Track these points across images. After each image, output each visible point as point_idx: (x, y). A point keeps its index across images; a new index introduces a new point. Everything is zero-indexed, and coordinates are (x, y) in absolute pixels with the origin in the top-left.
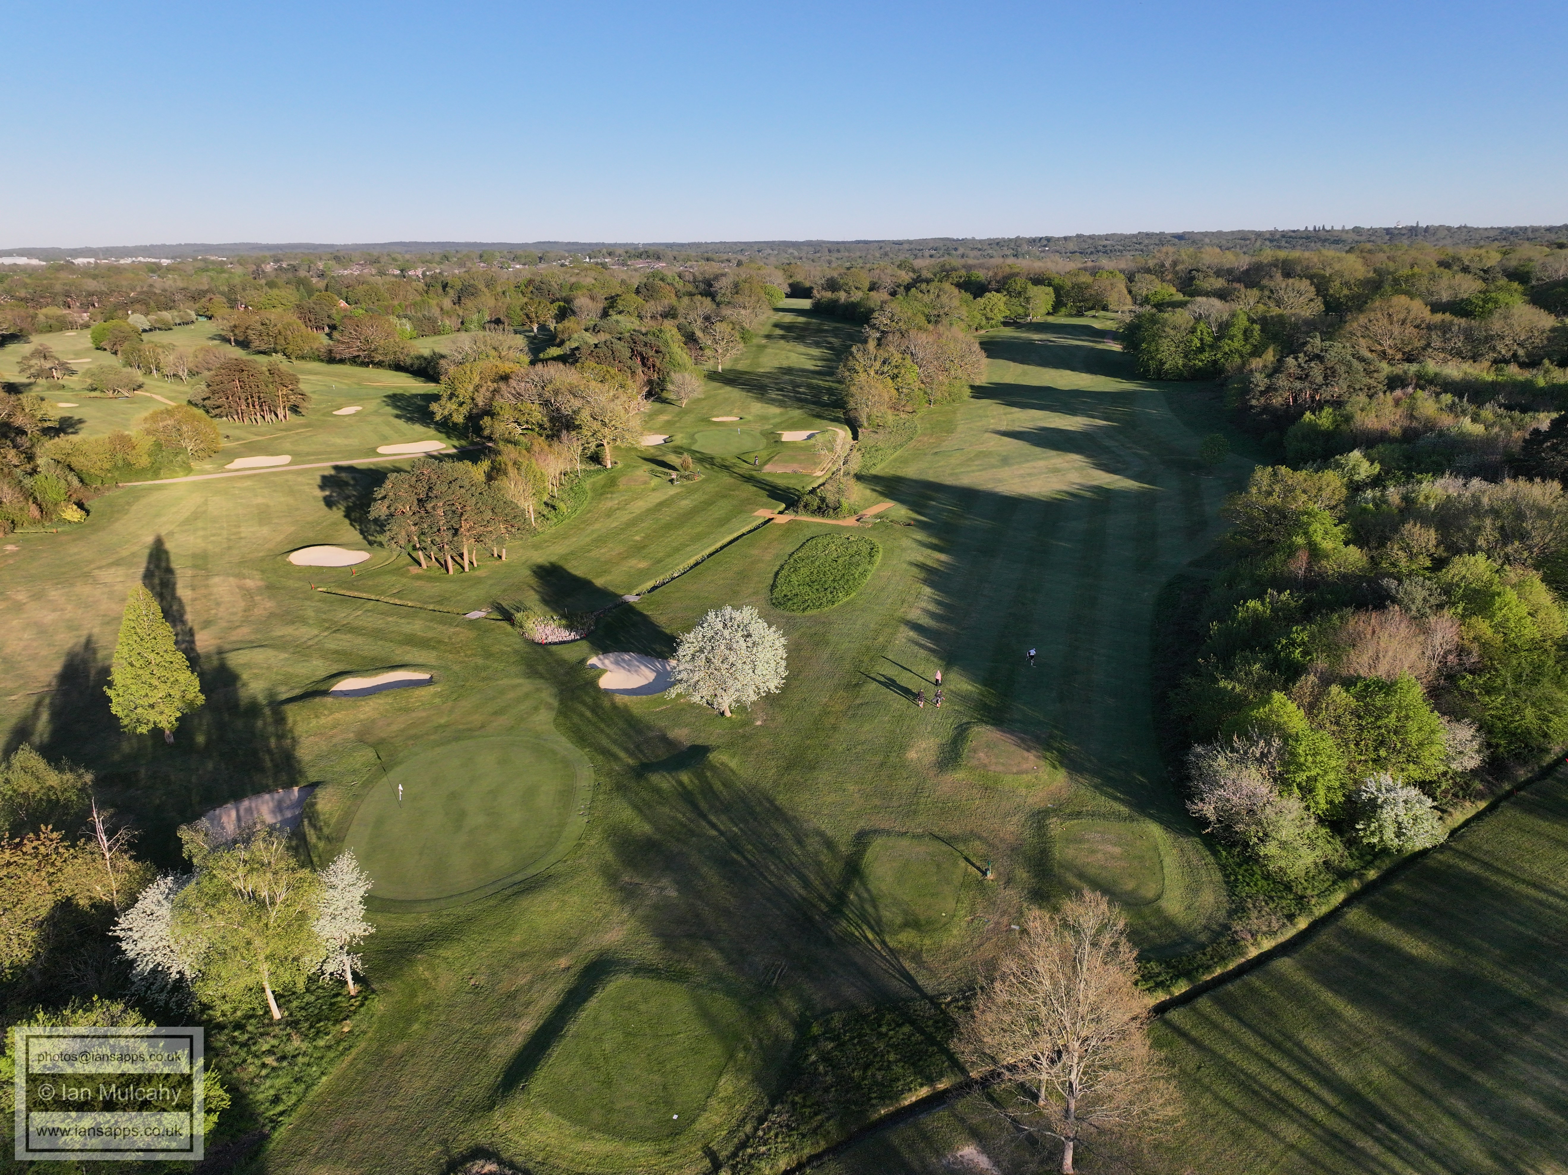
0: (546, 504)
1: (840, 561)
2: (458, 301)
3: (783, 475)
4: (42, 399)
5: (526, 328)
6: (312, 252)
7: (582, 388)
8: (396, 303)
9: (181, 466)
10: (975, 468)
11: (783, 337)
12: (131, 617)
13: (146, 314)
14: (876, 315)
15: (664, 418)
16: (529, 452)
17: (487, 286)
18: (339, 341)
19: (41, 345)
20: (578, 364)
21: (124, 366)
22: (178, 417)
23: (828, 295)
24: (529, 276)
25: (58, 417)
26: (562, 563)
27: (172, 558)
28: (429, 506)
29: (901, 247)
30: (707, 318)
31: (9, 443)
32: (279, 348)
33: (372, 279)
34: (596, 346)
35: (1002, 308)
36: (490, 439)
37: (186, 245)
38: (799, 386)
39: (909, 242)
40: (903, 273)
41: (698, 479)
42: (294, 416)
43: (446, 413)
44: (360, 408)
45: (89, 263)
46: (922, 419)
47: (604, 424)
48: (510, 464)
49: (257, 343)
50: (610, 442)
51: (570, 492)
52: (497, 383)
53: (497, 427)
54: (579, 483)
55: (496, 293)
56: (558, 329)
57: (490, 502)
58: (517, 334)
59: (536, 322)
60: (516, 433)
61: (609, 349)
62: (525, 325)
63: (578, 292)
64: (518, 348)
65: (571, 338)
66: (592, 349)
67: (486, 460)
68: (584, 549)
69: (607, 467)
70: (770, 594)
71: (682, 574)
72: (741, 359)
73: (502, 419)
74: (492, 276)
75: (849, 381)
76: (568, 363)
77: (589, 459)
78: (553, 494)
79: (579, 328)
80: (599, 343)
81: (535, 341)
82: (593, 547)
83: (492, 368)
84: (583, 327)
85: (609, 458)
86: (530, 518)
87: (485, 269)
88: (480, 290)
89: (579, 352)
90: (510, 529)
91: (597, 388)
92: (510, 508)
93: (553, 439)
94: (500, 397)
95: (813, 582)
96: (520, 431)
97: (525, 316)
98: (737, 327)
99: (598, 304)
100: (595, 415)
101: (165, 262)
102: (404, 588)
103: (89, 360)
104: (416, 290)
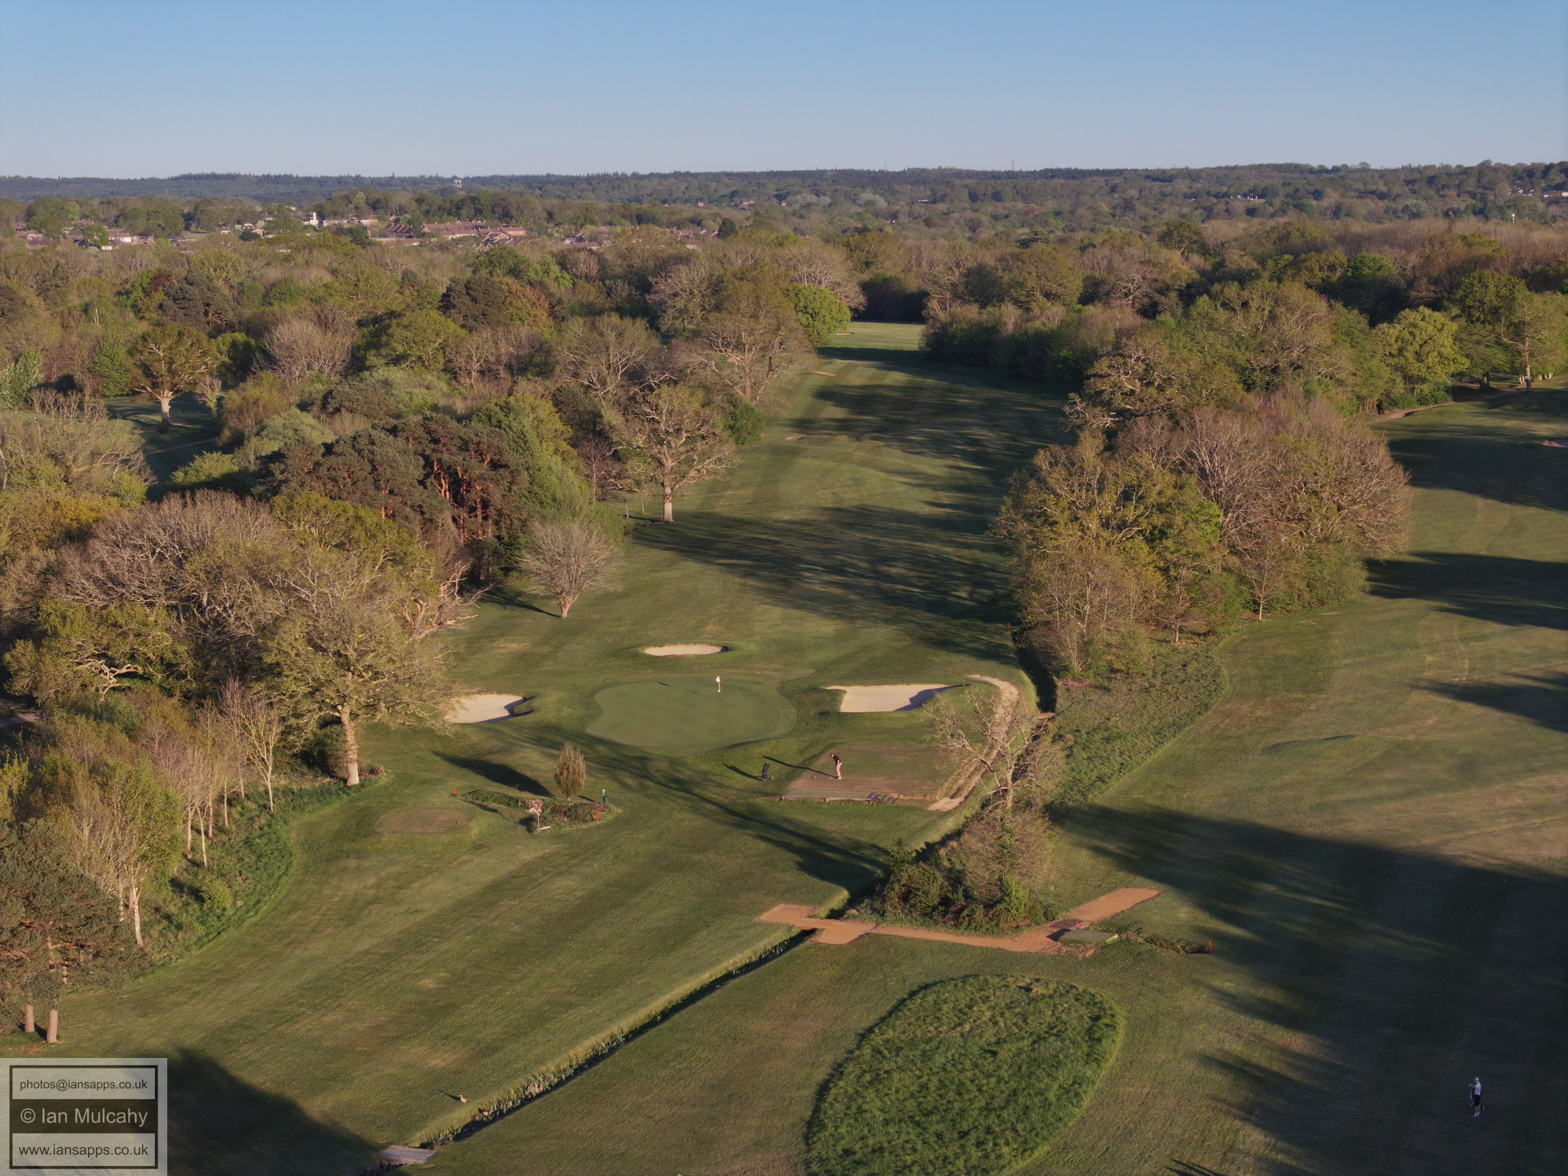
0: (176, 884)
1: (1004, 1053)
3: (845, 809)
5: (141, 401)
7: (286, 563)
10: (1383, 789)
11: (843, 426)
14: (1102, 366)
15: (511, 646)
16: (133, 738)
17: (42, 292)
20: (278, 500)
23: (971, 312)
24: (156, 265)
26: (214, 1051)
29: (1167, 188)
30: (635, 375)
34: (329, 449)
35: (1447, 351)
36: (29, 702)
38: (887, 560)
40: (1176, 256)
41: (603, 817)
46: (1234, 651)
47: (344, 664)
48: (81, 773)
50: (360, 712)
51: (245, 852)
52: (56, 549)
53: (51, 669)
54: (270, 826)
55: (66, 311)
56: (229, 405)
57: (23, 877)
58: (115, 417)
59: (169, 385)
60: (101, 686)
61: (363, 457)
62: (139, 393)
63: (284, 306)
64: (117, 456)
65: (261, 429)
66: (318, 457)
67: (16, 761)
68: (277, 1012)
69: (349, 784)
70: (802, 1146)
71: (554, 1087)
72: (727, 486)
73: (65, 649)
74: (58, 265)
75: (1030, 547)
76: (252, 495)
77: (299, 761)
78: (197, 858)
79: (285, 402)
80: (337, 442)
81: (165, 437)
82: (303, 1009)
83: (44, 511)
84: (295, 399)
85: (354, 757)
86: (131, 925)
87: (39, 247)
88: (24, 303)
89: (283, 466)
90: (72, 954)
91: (327, 566)
92: (76, 896)
93: (201, 705)
94: (63, 588)
95: (927, 1114)
96: (113, 682)
97: (140, 372)
98: (718, 398)
99: (338, 339)
100: (320, 638)
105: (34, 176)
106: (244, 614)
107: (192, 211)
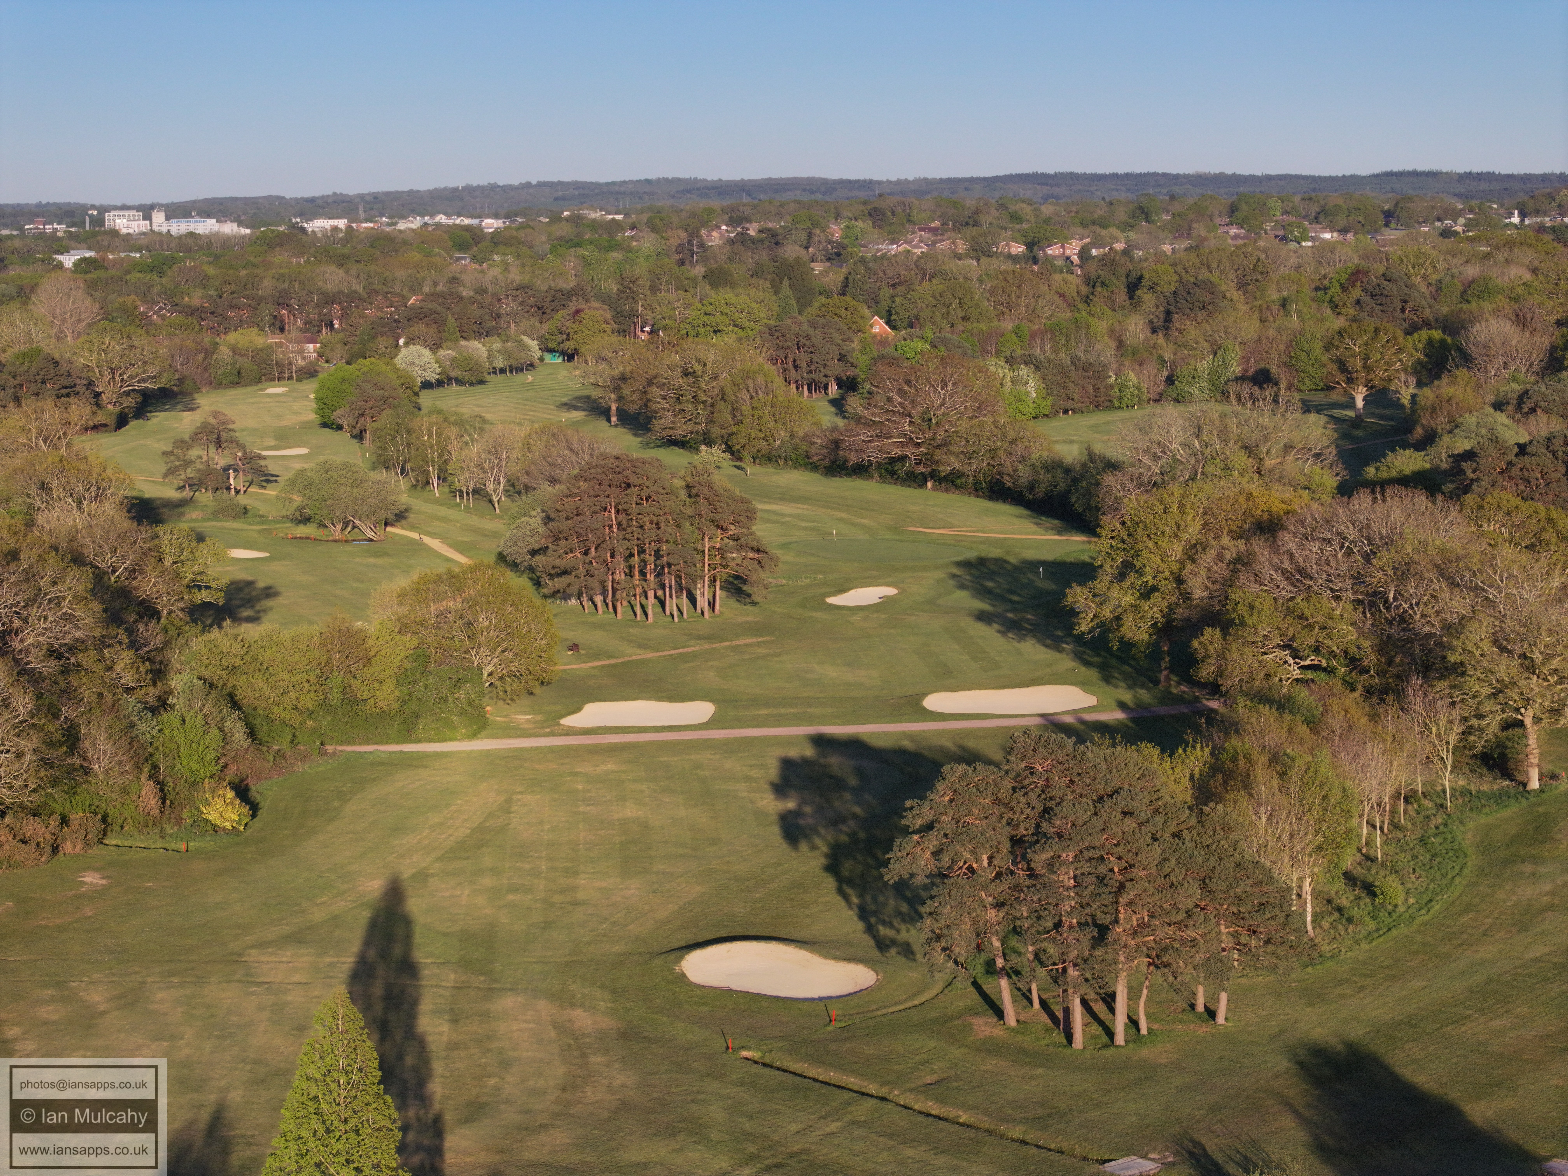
0: (1349, 877)
2: (1164, 324)
4: (201, 538)
5: (1335, 396)
7: (1475, 562)
8: (1008, 325)
9: (463, 713)
12: (312, 1071)
13: (435, 347)
16: (1315, 730)
17: (1242, 286)
18: (859, 420)
19: (215, 414)
20: (1469, 499)
21: (374, 468)
22: (470, 593)
24: (1354, 261)
25: (224, 581)
26: (1378, 1047)
27: (418, 937)
28: (1039, 859)
31: (122, 635)
32: (716, 432)
33: (954, 266)
34: (1522, 449)
36: (1214, 689)
37: (540, 185)
42: (733, 603)
43: (1107, 613)
44: (891, 591)
45: (335, 229)
47: (1529, 666)
48: (1261, 760)
49: (667, 419)
50: (1543, 716)
51: (1419, 850)
52: (1247, 539)
53: (1237, 658)
54: (1445, 825)
55: (1265, 306)
56: (1422, 401)
57: (1200, 860)
58: (1309, 411)
59: (1363, 381)
60: (1284, 677)
61: (1557, 458)
62: (1333, 388)
63: (1482, 304)
64: (1310, 449)
65: (1454, 426)
66: (1511, 457)
67: (1199, 746)
68: (1444, 1012)
69: (1529, 788)
73: (1250, 638)
74: (1258, 260)
76: (1443, 493)
77: (1479, 762)
78: (1371, 852)
79: (1480, 401)
80: (1531, 442)
81: (1358, 433)
82: (1470, 1012)
83: (1237, 501)
84: (1490, 398)
85: (1535, 761)
86: (1303, 915)
87: (1241, 242)
88: (1224, 297)
89: (1475, 465)
90: (1244, 939)
91: (1516, 566)
92: (1250, 882)
93: (1383, 701)
94: (1252, 578)
96: (1297, 673)
97: (1335, 367)
99: (1537, 338)
100: (1506, 640)
101: (491, 224)
102: (952, 1073)
103: (304, 451)
104: (1061, 295)
105: (1238, 173)
106: (1429, 611)
107: (1392, 208)
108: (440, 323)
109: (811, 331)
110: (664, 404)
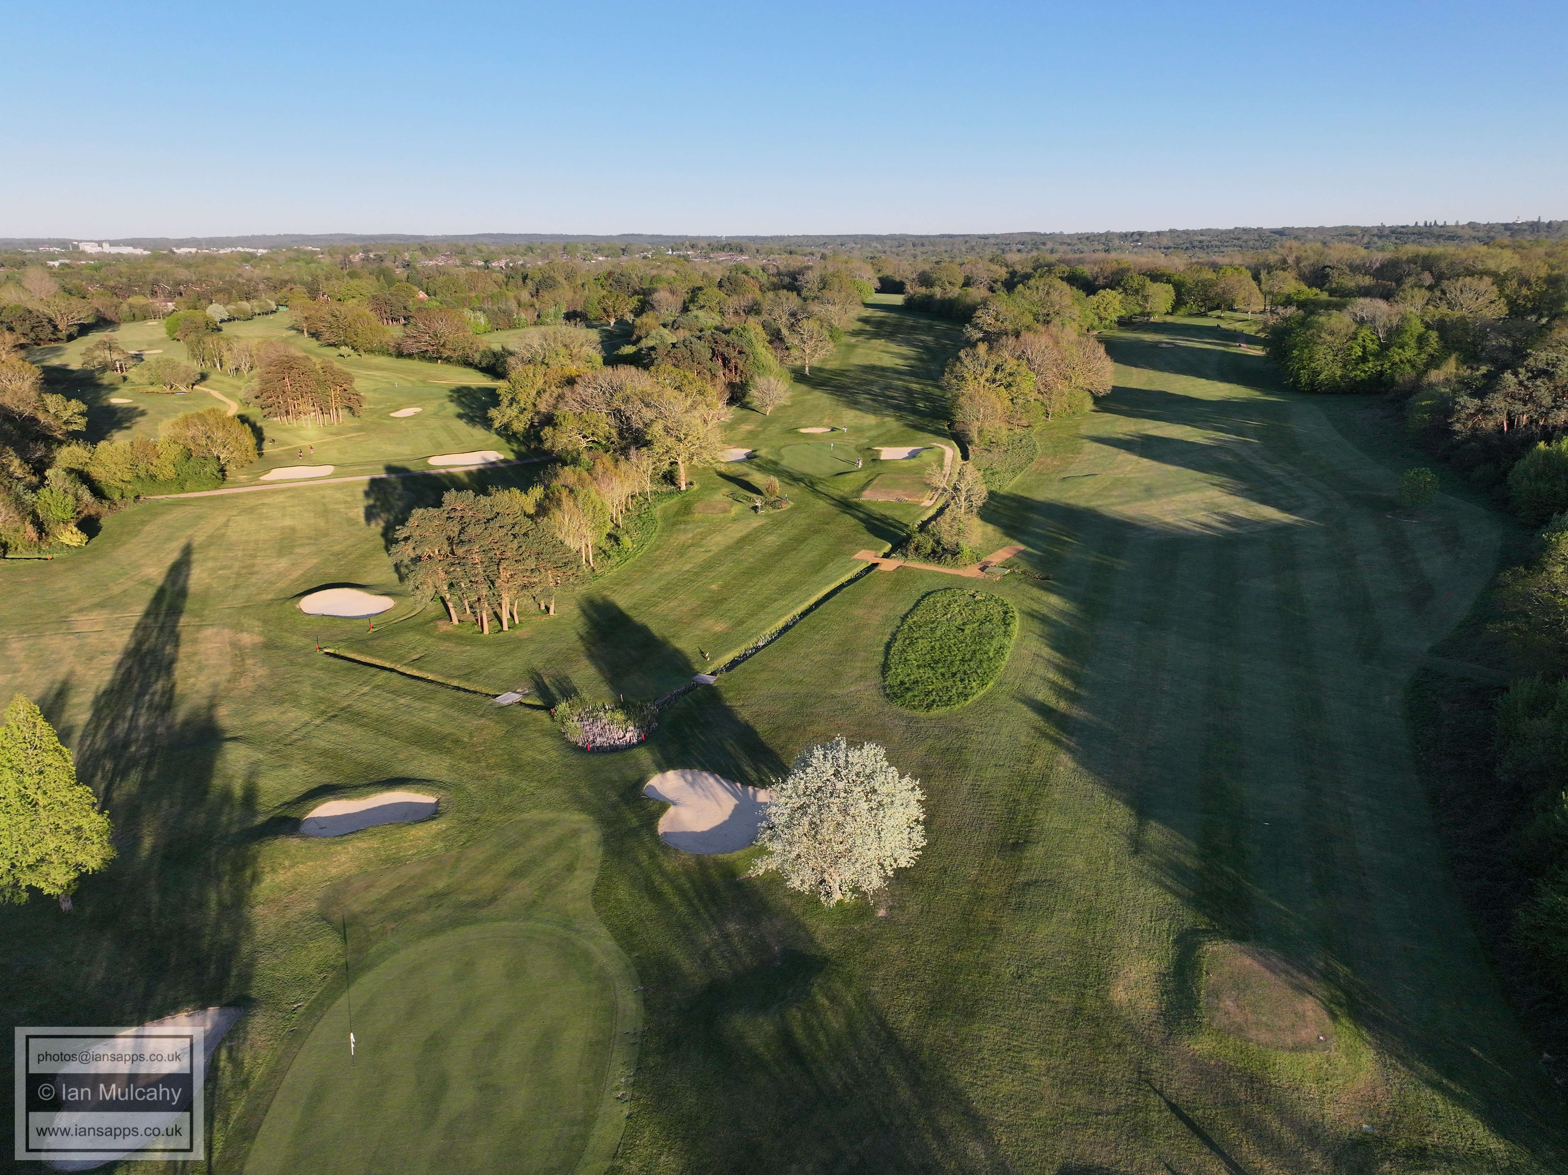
0: (608, 536)
1: (967, 630)
2: (536, 293)
3: (885, 504)
5: (603, 322)
6: (399, 243)
7: (655, 396)
8: (473, 294)
9: (209, 478)
11: (871, 333)
13: (225, 305)
14: (979, 313)
15: (747, 427)
16: (590, 474)
17: (567, 278)
18: (407, 335)
20: (652, 368)
21: (188, 359)
22: (210, 421)
23: (923, 290)
24: (610, 269)
28: (460, 552)
29: (987, 242)
30: (793, 315)
32: (348, 340)
33: (455, 270)
34: (674, 345)
35: (1117, 307)
36: (548, 456)
37: (285, 235)
39: (996, 237)
40: (997, 268)
41: (787, 506)
42: (348, 417)
43: (505, 420)
44: (419, 410)
45: (190, 252)
46: (1040, 434)
47: (679, 440)
48: (565, 492)
49: (327, 335)
50: (686, 460)
51: (638, 521)
52: (562, 387)
53: (559, 439)
54: (648, 508)
55: (575, 286)
56: (636, 324)
58: (591, 328)
59: (613, 315)
60: (578, 448)
61: (687, 349)
62: (602, 319)
63: (658, 285)
64: (591, 344)
65: (648, 335)
66: (669, 348)
67: (539, 486)
68: (650, 601)
69: (681, 489)
70: (881, 679)
71: (769, 643)
72: (829, 360)
73: (565, 430)
74: (574, 268)
75: (957, 389)
76: (642, 365)
77: (661, 480)
78: (618, 523)
79: (657, 324)
80: (677, 341)
81: (611, 337)
83: (559, 370)
84: (661, 323)
85: (683, 478)
87: (567, 261)
88: (559, 283)
89: (655, 352)
91: (672, 397)
92: (560, 552)
93: (620, 456)
94: (564, 405)
95: (937, 662)
96: (585, 445)
97: (602, 310)
98: (825, 324)
99: (678, 298)
100: (669, 429)
101: (261, 252)
102: (427, 652)
103: (160, 351)
104: (495, 282)
106: (638, 418)
108: (230, 294)
109: (390, 297)
110: (324, 329)
